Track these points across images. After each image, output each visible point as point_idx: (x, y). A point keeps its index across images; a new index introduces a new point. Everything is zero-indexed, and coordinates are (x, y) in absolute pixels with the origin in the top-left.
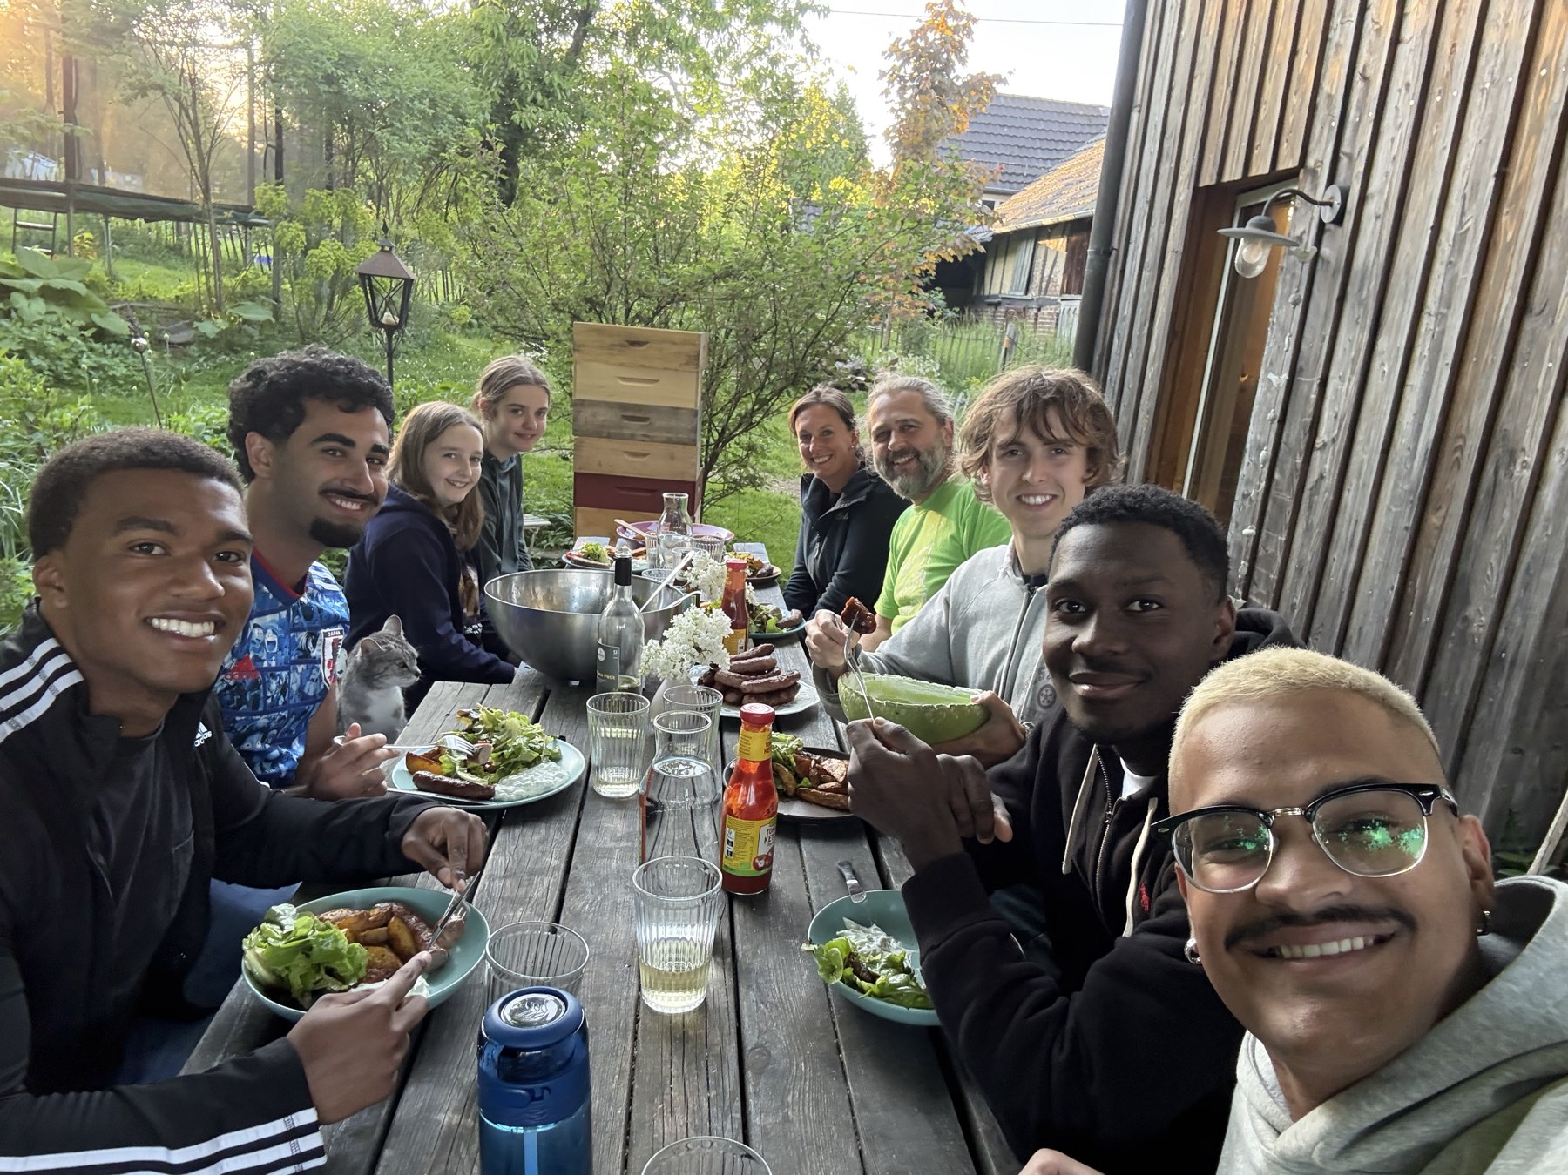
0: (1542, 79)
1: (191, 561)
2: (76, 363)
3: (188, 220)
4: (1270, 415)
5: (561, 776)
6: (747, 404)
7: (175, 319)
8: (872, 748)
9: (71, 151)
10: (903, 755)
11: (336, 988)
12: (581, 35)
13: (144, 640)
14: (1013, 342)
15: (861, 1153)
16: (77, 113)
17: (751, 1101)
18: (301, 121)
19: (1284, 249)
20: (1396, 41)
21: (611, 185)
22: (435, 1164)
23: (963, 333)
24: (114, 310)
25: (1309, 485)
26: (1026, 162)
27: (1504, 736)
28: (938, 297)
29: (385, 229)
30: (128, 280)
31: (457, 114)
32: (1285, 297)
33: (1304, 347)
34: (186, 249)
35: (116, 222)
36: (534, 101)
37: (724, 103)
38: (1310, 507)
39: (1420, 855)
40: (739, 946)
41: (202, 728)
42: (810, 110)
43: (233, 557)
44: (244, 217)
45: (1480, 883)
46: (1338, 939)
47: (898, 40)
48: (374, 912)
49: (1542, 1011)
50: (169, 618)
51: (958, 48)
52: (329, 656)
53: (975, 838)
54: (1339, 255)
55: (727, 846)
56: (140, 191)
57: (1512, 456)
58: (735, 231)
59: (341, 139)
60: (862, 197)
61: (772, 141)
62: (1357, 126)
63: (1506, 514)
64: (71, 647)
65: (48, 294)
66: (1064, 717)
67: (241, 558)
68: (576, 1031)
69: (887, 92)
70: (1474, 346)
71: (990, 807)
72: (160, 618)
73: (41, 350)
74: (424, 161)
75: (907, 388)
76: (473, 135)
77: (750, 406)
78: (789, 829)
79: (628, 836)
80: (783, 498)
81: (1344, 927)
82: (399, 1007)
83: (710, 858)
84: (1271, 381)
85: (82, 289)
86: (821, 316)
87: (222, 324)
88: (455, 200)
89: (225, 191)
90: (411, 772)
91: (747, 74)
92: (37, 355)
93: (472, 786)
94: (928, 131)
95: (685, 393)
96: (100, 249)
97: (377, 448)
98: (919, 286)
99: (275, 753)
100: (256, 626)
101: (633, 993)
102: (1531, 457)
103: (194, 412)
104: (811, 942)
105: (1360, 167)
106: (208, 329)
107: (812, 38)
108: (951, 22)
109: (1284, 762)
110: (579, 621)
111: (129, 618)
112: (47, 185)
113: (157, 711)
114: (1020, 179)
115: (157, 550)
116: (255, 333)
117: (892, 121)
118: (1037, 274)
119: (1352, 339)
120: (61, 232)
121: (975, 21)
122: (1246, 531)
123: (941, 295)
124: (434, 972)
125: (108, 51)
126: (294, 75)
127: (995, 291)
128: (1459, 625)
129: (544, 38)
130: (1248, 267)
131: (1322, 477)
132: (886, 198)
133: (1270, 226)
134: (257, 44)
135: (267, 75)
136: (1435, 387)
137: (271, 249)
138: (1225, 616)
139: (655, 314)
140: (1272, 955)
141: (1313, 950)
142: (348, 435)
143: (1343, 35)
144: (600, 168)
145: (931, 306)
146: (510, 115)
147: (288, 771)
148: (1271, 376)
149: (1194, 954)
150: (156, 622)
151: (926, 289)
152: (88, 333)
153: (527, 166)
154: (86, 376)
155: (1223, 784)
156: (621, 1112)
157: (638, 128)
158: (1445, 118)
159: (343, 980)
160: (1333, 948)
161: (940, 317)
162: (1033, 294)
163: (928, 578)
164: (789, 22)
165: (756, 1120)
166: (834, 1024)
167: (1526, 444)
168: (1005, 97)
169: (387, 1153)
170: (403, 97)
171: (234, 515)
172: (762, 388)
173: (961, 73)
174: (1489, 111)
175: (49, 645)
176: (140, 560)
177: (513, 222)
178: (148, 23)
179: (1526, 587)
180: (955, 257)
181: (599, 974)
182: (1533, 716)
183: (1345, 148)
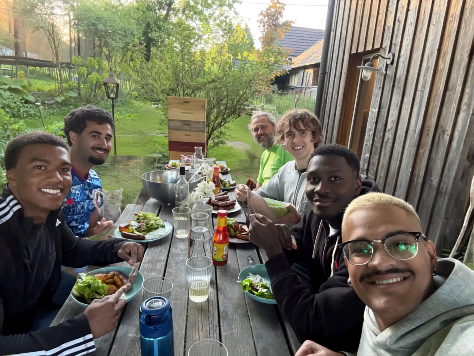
0: (450, 21)
1: (53, 171)
2: (19, 110)
3: (52, 67)
4: (373, 121)
5: (165, 232)
6: (219, 120)
7: (48, 96)
8: (256, 223)
9: (17, 47)
10: (265, 225)
11: (98, 297)
12: (168, 11)
13: (39, 195)
14: (298, 100)
15: (254, 342)
16: (19, 36)
17: (222, 328)
18: (85, 37)
19: (376, 72)
20: (408, 10)
21: (178, 55)
22: (129, 349)
23: (283, 97)
24: (31, 94)
25: (385, 141)
26: (301, 47)
27: (443, 214)
28: (276, 87)
29: (111, 69)
30: (34, 85)
31: (132, 34)
32: (377, 86)
33: (383, 101)
34: (52, 76)
35: (30, 68)
36: (155, 30)
37: (212, 30)
38: (385, 148)
39: (415, 254)
40: (218, 282)
41: (58, 220)
42: (237, 32)
43: (66, 170)
44: (69, 66)
45: (433, 261)
46: (392, 278)
47: (262, 11)
48: (109, 275)
49: (453, 299)
50: (46, 188)
51: (280, 13)
52: (95, 197)
53: (286, 248)
54: (392, 74)
55: (214, 252)
56: (37, 58)
57: (444, 132)
58: (215, 68)
59: (97, 42)
60: (253, 57)
61: (225, 41)
62: (397, 35)
63: (442, 149)
64: (18, 197)
65: (11, 90)
66: (312, 212)
67: (68, 170)
68: (168, 309)
69: (259, 26)
70: (432, 100)
71: (291, 239)
72: (44, 188)
73: (9, 106)
74: (122, 49)
75: (263, 116)
76: (137, 41)
77: (220, 120)
78: (233, 246)
79: (185, 250)
80: (231, 147)
81: (394, 275)
82: (117, 303)
83: (209, 256)
84: (373, 111)
85: (21, 88)
86: (241, 93)
87: (63, 98)
88: (132, 60)
89: (64, 58)
90: (120, 231)
91: (218, 22)
92: (7, 108)
93: (139, 236)
94: (271, 38)
95: (201, 117)
96: (26, 76)
97: (108, 135)
98: (270, 84)
99: (80, 227)
100: (73, 189)
101: (187, 296)
102: (449, 132)
103: (55, 124)
104: (239, 280)
105: (398, 48)
106: (59, 99)
107: (237, 11)
108: (278, 5)
109: (375, 226)
110: (170, 185)
111: (34, 189)
112: (10, 57)
113: (44, 216)
114: (299, 52)
115: (43, 168)
116: (73, 101)
117: (261, 35)
118: (305, 80)
119: (396, 98)
120: (14, 71)
121: (285, 5)
122: (367, 155)
123: (276, 86)
124: (128, 291)
125: (27, 17)
126: (83, 23)
127: (293, 85)
128: (429, 182)
129: (157, 11)
130: (365, 77)
131: (388, 139)
132: (260, 57)
133: (372, 65)
134: (72, 14)
135: (75, 24)
136: (421, 112)
137: (77, 75)
138: (359, 182)
139: (192, 93)
140: (373, 283)
141: (385, 282)
142: (100, 131)
143: (392, 9)
144: (175, 50)
145: (274, 90)
146: (148, 34)
147: (84, 232)
148: (373, 110)
149: (350, 283)
150: (43, 190)
151: (272, 84)
152: (23, 101)
153: (153, 49)
154: (22, 114)
155: (357, 233)
156: (184, 332)
157: (186, 38)
158: (423, 33)
159: (100, 295)
160: (391, 281)
161: (277, 93)
162: (304, 85)
163: (272, 171)
164: (230, 6)
165: (223, 334)
166: (246, 304)
167: (448, 128)
168: (294, 27)
169: (114, 346)
170: (116, 29)
171: (66, 157)
172: (224, 114)
173: (281, 20)
174: (435, 31)
175: (11, 197)
176: (37, 171)
177: (149, 67)
178: (39, 8)
179: (449, 171)
180: (280, 75)
181: (176, 291)
182: (451, 208)
183: (394, 42)
